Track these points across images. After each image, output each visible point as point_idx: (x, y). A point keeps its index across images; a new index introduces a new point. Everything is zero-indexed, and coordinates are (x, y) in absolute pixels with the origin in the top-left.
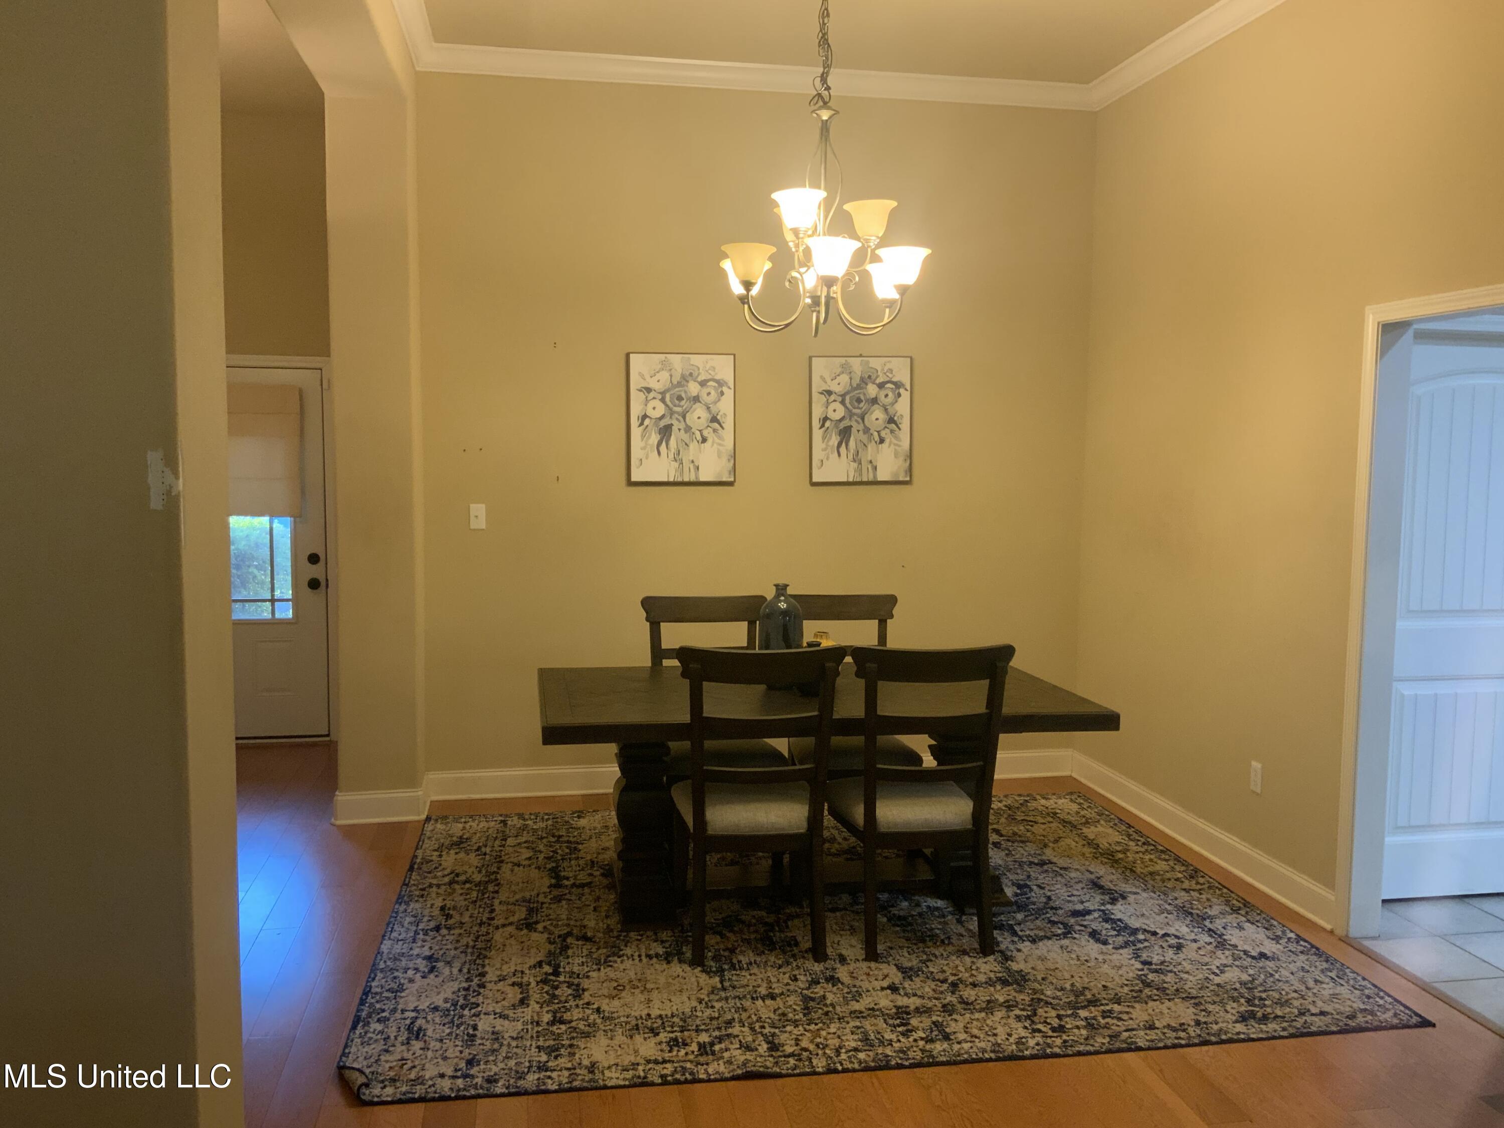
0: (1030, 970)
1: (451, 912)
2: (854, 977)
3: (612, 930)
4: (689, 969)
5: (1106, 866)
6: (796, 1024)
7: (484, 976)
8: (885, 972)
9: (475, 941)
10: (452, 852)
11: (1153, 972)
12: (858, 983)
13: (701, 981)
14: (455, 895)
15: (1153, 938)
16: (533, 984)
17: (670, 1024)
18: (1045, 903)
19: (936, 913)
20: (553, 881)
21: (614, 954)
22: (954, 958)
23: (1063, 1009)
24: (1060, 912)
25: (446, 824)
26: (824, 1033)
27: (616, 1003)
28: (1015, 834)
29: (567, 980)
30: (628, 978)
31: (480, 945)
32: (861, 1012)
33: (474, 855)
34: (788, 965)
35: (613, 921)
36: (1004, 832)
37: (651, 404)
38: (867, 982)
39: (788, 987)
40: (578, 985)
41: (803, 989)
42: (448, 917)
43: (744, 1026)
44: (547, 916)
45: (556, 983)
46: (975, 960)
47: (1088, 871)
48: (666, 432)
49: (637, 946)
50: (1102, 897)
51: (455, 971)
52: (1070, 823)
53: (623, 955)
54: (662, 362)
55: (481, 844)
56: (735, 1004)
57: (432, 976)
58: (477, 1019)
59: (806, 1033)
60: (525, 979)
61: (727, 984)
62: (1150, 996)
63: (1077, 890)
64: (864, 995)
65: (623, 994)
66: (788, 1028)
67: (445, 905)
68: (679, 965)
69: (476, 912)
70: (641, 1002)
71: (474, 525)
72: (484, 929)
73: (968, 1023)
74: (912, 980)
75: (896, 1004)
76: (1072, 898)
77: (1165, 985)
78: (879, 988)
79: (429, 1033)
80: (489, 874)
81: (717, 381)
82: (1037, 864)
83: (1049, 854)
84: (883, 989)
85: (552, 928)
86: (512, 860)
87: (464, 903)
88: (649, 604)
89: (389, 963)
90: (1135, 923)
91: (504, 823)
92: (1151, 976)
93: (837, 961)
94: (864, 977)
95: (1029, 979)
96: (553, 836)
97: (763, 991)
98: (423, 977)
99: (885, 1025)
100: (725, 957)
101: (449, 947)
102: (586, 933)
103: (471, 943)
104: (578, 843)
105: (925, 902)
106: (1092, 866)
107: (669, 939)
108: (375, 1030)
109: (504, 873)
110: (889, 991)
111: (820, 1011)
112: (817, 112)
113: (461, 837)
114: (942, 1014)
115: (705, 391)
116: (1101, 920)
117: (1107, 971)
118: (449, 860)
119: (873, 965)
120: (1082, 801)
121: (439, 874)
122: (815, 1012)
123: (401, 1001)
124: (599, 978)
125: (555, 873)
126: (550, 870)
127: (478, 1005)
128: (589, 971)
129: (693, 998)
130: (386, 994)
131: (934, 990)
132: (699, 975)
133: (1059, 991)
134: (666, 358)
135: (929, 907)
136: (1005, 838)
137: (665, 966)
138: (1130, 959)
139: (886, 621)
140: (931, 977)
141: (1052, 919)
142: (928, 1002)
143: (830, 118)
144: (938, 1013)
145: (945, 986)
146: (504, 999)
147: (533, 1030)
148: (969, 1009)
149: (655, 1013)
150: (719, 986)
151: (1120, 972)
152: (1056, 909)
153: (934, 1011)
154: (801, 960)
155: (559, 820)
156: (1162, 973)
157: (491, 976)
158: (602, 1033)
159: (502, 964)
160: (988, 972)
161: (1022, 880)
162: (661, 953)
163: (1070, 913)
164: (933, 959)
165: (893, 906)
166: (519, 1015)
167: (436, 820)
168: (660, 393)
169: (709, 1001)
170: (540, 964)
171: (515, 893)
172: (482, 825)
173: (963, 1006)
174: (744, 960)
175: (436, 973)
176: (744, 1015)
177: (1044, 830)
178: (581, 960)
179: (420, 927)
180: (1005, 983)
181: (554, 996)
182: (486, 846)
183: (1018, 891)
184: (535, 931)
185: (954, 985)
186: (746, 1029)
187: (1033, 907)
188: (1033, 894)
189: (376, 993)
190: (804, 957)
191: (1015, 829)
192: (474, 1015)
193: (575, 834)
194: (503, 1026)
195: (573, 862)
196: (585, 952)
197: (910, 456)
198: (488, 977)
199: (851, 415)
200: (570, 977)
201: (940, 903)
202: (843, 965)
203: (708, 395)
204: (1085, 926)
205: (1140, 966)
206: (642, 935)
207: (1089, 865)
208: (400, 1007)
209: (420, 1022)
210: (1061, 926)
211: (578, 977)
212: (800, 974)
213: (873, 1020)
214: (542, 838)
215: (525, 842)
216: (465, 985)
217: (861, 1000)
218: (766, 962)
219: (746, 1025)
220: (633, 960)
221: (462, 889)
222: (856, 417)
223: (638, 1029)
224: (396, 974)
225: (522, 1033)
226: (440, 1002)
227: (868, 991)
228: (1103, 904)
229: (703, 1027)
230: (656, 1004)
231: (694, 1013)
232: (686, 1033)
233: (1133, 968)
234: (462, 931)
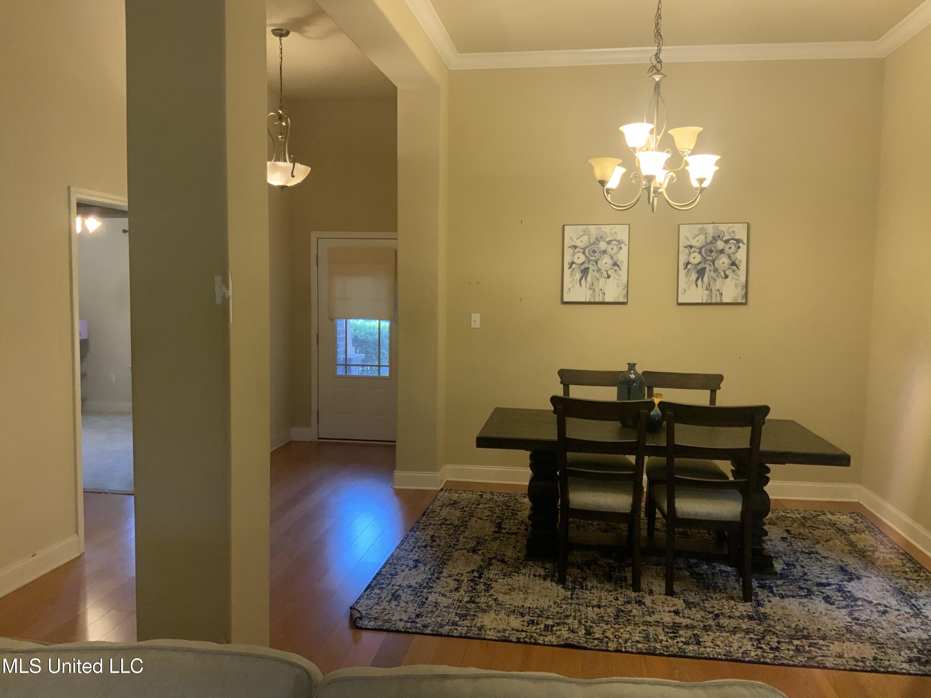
0: (772, 614)
1: (436, 539)
2: (654, 603)
3: (519, 559)
4: (556, 585)
5: (855, 559)
6: (607, 623)
7: (441, 573)
8: (675, 603)
9: (443, 555)
10: (448, 508)
11: (857, 625)
12: (655, 606)
13: (560, 592)
14: (441, 530)
15: (868, 605)
16: (466, 581)
17: (533, 612)
18: (801, 576)
19: (724, 574)
20: (496, 529)
21: (515, 572)
22: (724, 601)
23: (783, 638)
24: (809, 582)
25: (450, 493)
26: (622, 630)
27: (507, 597)
28: (800, 533)
29: (485, 581)
30: (519, 585)
31: (444, 557)
32: (650, 622)
33: (459, 511)
34: (616, 591)
35: (521, 555)
36: (793, 532)
37: (577, 255)
38: (661, 607)
39: (610, 603)
40: (490, 585)
41: (619, 605)
42: (434, 541)
43: (575, 619)
44: (486, 547)
45: (478, 582)
46: (737, 603)
47: (841, 560)
48: (585, 272)
49: (530, 569)
50: (843, 577)
51: (427, 569)
52: (843, 530)
53: (521, 573)
54: (584, 231)
55: (465, 506)
56: (575, 607)
57: (414, 570)
58: (429, 595)
59: (611, 629)
60: (463, 578)
61: (574, 596)
62: (849, 639)
63: (828, 571)
64: (656, 613)
65: (513, 593)
66: (602, 625)
67: (434, 535)
68: (550, 582)
69: (449, 540)
70: (521, 599)
71: (473, 326)
72: (450, 549)
73: (716, 638)
74: (690, 609)
75: (674, 621)
76: (823, 575)
77: (863, 634)
78: (667, 611)
79: (402, 598)
80: (463, 521)
81: (618, 241)
82: (806, 553)
83: (818, 547)
84: (669, 612)
85: (486, 554)
86: (478, 516)
87: (444, 535)
88: (562, 373)
89: (394, 561)
90: (859, 594)
91: (481, 496)
92: (855, 627)
93: (647, 593)
94: (661, 604)
95: (769, 619)
96: (506, 506)
97: (595, 603)
98: (410, 570)
99: (662, 632)
100: (579, 582)
101: (429, 556)
102: (504, 559)
103: (441, 556)
104: (518, 511)
105: (719, 567)
106: (846, 558)
107: (550, 568)
108: (376, 593)
109: (472, 522)
110: (673, 614)
111: (625, 618)
112: (653, 77)
113: (455, 501)
114: (702, 630)
115: (610, 247)
116: (836, 590)
117: (826, 621)
118: (445, 513)
119: (669, 598)
120: (858, 518)
121: (437, 519)
122: (621, 618)
123: (394, 580)
124: (502, 583)
125: (499, 526)
126: (497, 523)
127: (432, 588)
128: (498, 579)
129: (552, 601)
130: (388, 576)
131: (702, 617)
132: (559, 589)
133: (786, 628)
134: (586, 227)
135: (720, 570)
136: (793, 536)
137: (542, 582)
138: (845, 615)
139: (715, 391)
140: (704, 609)
141: (801, 586)
142: (695, 622)
143: (660, 80)
144: (699, 630)
145: (711, 615)
146: (447, 587)
147: (457, 604)
148: (720, 630)
149: (527, 605)
150: (570, 596)
151: (835, 622)
152: (807, 580)
153: (697, 628)
154: (625, 589)
155: (512, 498)
156: (864, 627)
157: (445, 574)
158: (493, 611)
159: (453, 569)
160: (743, 611)
161: (791, 561)
162: (542, 575)
163: (816, 584)
164: (710, 599)
165: (697, 567)
166: (452, 596)
167: (446, 491)
168: (582, 249)
169: (561, 604)
170: (473, 571)
171: (474, 533)
172: (469, 496)
173: (717, 628)
174: (590, 585)
175: (417, 569)
176: (578, 614)
177: (822, 533)
178: (496, 572)
179: (417, 545)
180: (751, 618)
181: (475, 589)
182: (467, 507)
183: (786, 568)
184: (477, 554)
185: (717, 616)
186: (576, 622)
187: (792, 577)
188: (795, 570)
189: (383, 575)
190: (627, 588)
191: (802, 531)
192: (429, 593)
193: (518, 506)
194: (441, 600)
195: (511, 521)
196: (500, 568)
197: (746, 286)
198: (443, 575)
199: (705, 260)
200: (487, 580)
201: (729, 569)
202: (650, 595)
203: (612, 249)
204: (823, 593)
205: (850, 620)
206: (535, 564)
207: (843, 557)
208: (393, 583)
209: (400, 592)
210: (805, 591)
211: (491, 581)
212: (621, 597)
213: (656, 628)
214: (499, 506)
215: (489, 507)
216: (430, 577)
217: (653, 616)
218: (603, 587)
219: (577, 619)
220: (525, 576)
221: (446, 528)
222: (708, 262)
223: (514, 612)
224: (396, 566)
225: (450, 605)
226: (414, 584)
227: (660, 612)
228: (842, 581)
229: (551, 617)
230: (530, 600)
231: (549, 609)
232: (540, 618)
233: (845, 621)
234: (438, 549)
